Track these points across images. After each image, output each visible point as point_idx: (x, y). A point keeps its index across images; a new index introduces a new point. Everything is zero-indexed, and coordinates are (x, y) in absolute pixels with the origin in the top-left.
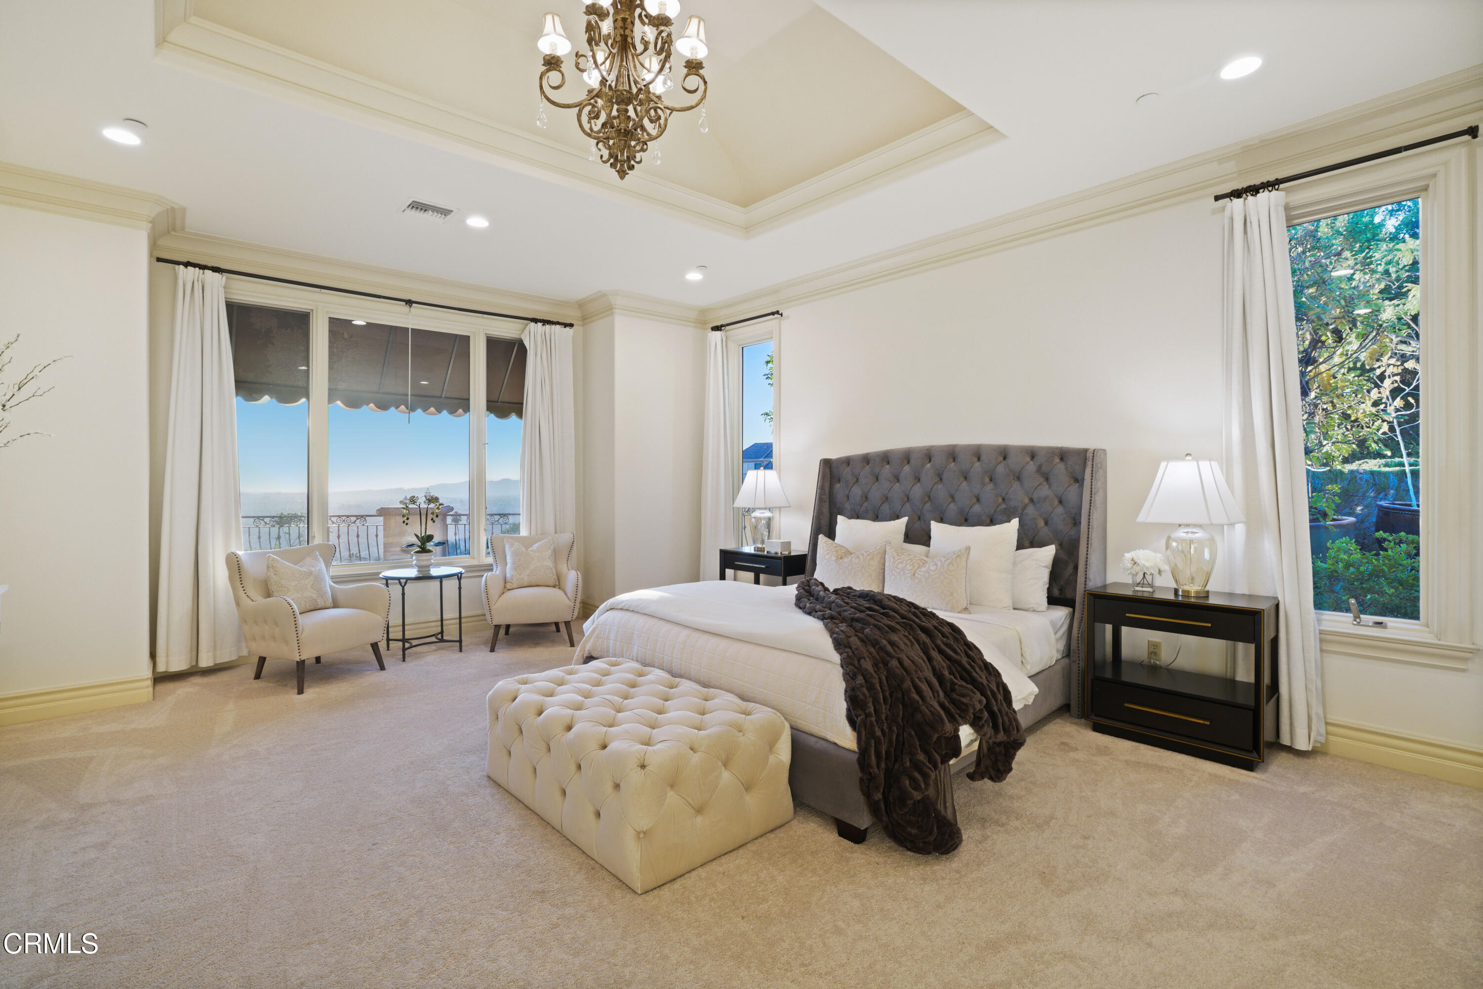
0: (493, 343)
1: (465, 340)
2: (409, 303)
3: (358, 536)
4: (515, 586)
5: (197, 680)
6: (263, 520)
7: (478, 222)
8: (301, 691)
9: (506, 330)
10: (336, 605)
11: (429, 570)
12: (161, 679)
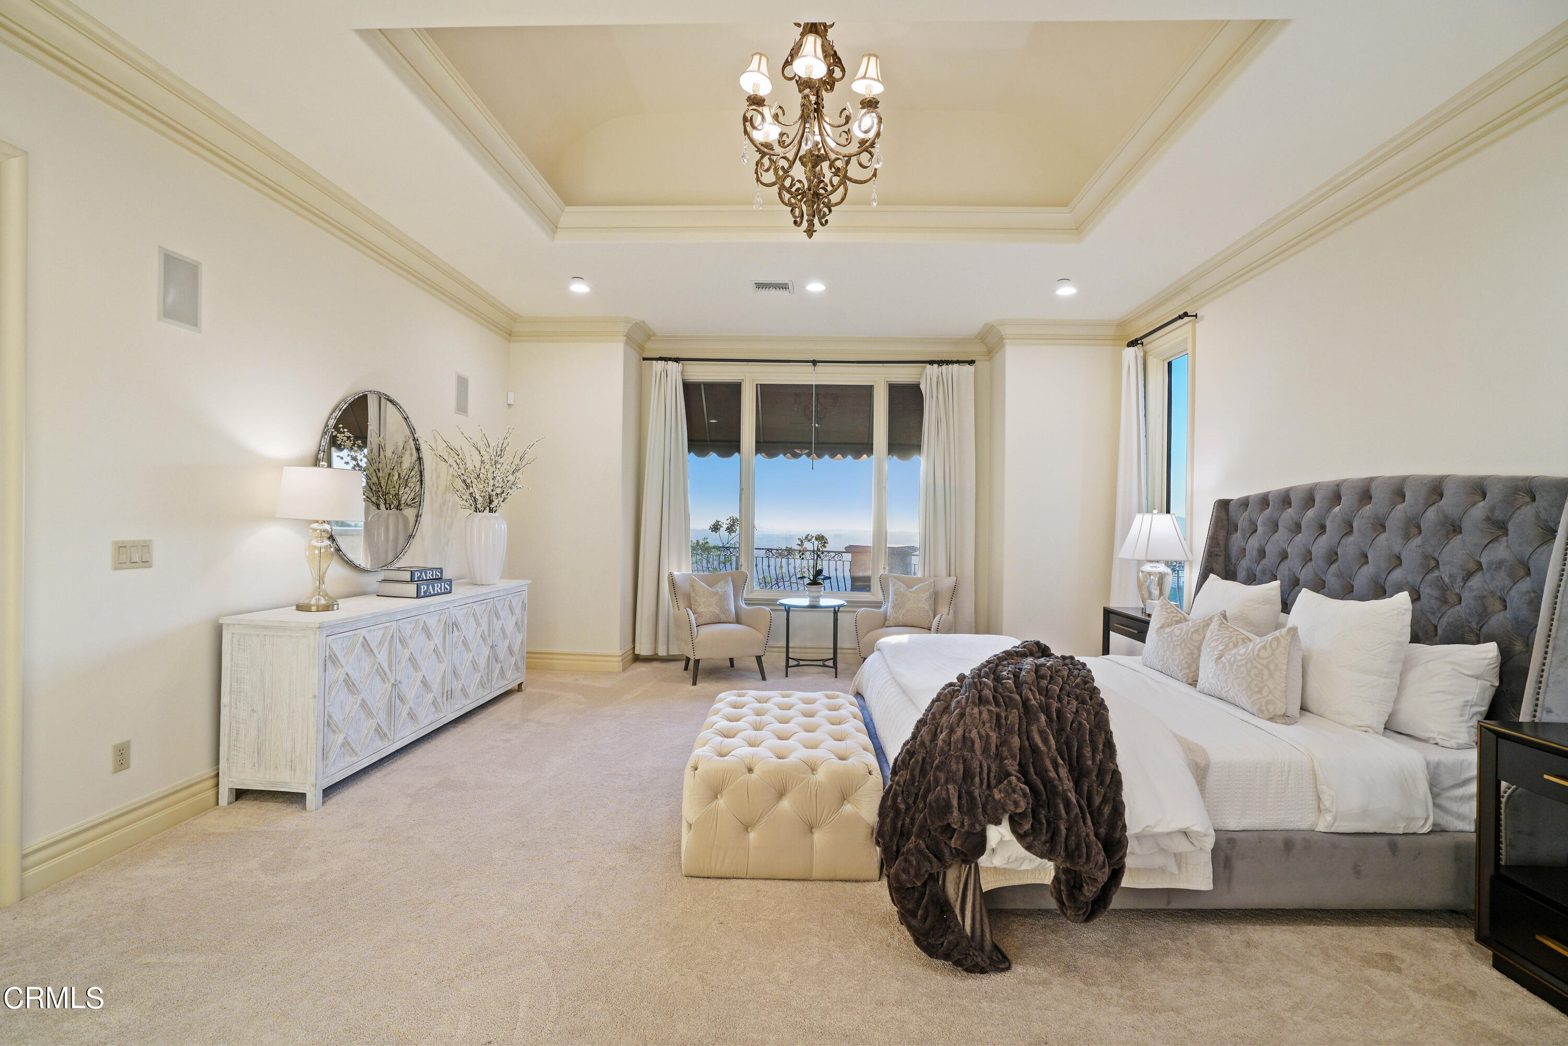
0: (895, 390)
1: (870, 389)
2: (814, 362)
3: (836, 570)
4: (891, 624)
5: (656, 664)
6: (771, 552)
7: (816, 287)
8: (694, 684)
9: (904, 375)
10: (738, 621)
11: (819, 601)
12: (637, 659)
